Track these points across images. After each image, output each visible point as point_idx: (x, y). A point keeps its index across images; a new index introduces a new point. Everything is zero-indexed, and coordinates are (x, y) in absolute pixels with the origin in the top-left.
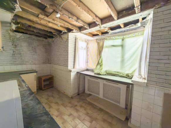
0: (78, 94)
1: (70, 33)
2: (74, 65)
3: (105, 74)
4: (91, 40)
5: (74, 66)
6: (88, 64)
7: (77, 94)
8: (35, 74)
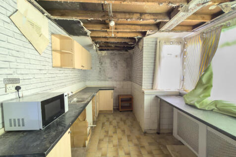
0: (158, 133)
1: (145, 38)
2: (153, 84)
3: (212, 110)
4: (191, 38)
5: (152, 86)
6: (185, 84)
7: (155, 132)
8: (112, 91)
